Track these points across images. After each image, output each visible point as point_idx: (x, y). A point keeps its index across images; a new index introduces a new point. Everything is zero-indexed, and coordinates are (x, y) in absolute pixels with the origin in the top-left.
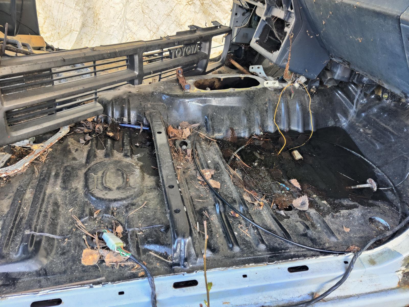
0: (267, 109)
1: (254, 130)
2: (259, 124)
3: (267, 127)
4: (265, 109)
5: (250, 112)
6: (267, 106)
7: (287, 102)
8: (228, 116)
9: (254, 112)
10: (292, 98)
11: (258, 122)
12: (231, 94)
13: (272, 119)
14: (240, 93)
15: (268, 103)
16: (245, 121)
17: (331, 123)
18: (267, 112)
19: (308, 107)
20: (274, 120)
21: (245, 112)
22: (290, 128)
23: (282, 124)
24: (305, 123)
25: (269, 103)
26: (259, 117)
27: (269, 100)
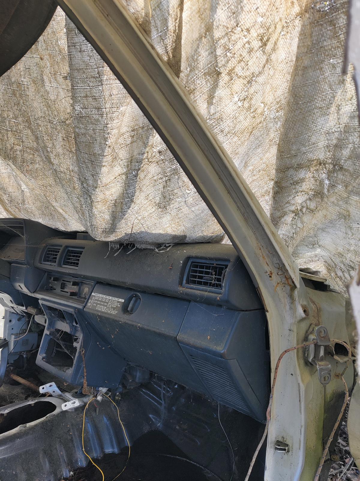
0: (72, 438)
1: (60, 473)
2: (65, 462)
3: (77, 461)
4: (69, 438)
5: (51, 450)
6: (71, 433)
7: (94, 420)
8: (22, 467)
9: (56, 448)
10: (98, 414)
11: (64, 460)
12: (22, 434)
13: (81, 449)
14: (34, 428)
15: (71, 429)
16: (47, 464)
17: (146, 429)
18: (72, 441)
19: (117, 418)
20: (84, 449)
21: (45, 452)
22: (104, 452)
23: (94, 450)
24: (120, 440)
25: (73, 429)
26: (64, 452)
27: (72, 425)
